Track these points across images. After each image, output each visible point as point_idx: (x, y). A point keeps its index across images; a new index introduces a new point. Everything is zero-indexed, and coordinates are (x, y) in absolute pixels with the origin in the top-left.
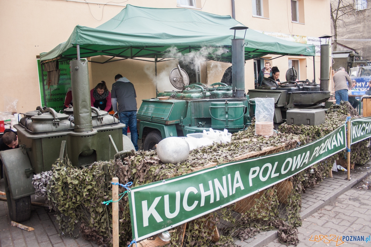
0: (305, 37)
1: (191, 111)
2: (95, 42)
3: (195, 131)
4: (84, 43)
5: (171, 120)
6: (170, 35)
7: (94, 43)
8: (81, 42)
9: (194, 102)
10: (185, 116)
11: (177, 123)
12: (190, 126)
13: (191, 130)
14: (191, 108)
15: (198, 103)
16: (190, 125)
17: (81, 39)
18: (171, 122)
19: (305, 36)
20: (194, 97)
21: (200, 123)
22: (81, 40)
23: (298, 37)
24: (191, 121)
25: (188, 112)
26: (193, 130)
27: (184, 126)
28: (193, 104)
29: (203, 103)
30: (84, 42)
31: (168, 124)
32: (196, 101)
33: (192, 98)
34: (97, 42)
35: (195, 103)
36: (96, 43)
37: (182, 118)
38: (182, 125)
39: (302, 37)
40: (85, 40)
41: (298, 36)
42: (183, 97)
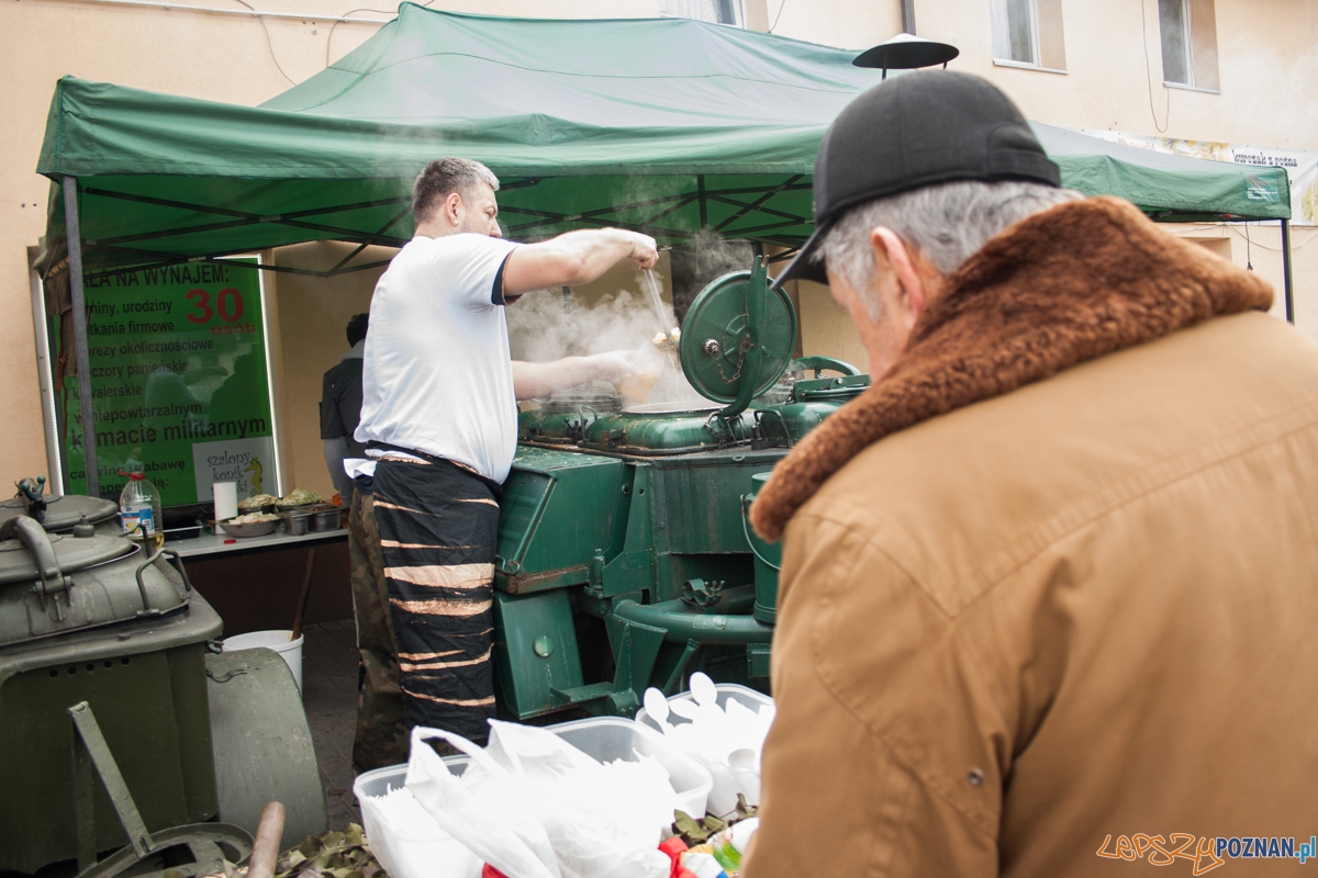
0: (1222, 146)
1: (650, 515)
2: (158, 161)
3: (664, 631)
4: (101, 167)
5: (538, 572)
6: (568, 124)
7: (156, 168)
8: (82, 164)
9: (665, 466)
10: (616, 546)
11: (574, 581)
12: (646, 599)
13: (644, 626)
14: (649, 499)
15: (685, 474)
16: (646, 592)
17: (86, 147)
18: (539, 580)
19: (1220, 142)
20: (668, 438)
21: (698, 585)
22: (83, 153)
23: (1194, 146)
24: (653, 568)
25: (630, 524)
26: (656, 629)
27: (608, 600)
28: (659, 477)
29: (713, 471)
30: (100, 165)
31: (522, 590)
32: (677, 464)
33: (660, 445)
34: (170, 162)
35: (673, 473)
36: (169, 168)
37: (601, 558)
38: (601, 596)
39: (1212, 150)
40: (103, 152)
41: (1194, 142)
42: (614, 440)
